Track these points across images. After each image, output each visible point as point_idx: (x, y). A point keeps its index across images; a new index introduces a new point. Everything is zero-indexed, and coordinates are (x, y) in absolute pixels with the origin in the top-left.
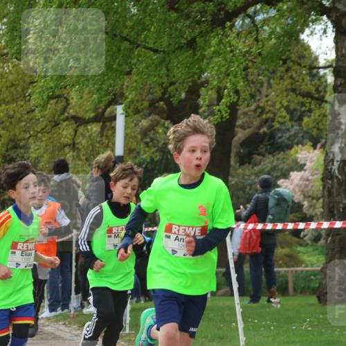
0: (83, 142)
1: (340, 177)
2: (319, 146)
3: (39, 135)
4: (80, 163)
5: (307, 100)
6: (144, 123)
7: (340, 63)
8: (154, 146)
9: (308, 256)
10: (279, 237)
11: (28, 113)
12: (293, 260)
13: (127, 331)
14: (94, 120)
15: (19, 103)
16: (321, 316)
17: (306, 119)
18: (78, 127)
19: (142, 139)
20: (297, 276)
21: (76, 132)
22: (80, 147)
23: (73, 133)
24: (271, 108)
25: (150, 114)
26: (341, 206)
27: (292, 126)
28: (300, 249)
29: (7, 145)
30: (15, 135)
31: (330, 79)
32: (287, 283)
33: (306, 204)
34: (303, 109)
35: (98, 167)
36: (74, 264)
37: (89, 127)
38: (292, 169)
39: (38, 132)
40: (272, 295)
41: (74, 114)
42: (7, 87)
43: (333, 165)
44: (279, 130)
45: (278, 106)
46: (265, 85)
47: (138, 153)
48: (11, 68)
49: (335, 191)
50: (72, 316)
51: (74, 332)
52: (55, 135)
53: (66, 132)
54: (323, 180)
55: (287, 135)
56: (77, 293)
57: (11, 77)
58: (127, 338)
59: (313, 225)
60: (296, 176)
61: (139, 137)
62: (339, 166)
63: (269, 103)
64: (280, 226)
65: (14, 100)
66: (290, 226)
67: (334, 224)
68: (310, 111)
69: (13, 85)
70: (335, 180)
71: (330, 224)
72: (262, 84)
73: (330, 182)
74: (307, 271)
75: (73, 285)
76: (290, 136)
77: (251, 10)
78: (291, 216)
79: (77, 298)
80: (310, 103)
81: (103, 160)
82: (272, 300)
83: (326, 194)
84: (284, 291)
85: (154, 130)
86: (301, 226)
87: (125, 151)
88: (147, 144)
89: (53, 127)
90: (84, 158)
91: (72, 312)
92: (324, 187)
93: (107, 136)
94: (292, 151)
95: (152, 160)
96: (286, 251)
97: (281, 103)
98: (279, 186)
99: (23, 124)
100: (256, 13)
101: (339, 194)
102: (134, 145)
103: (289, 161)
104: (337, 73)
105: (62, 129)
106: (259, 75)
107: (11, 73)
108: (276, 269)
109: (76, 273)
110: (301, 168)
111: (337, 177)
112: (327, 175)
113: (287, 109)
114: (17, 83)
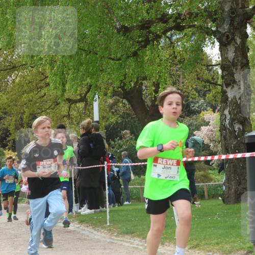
0: (74, 113)
1: (230, 129)
2: (216, 111)
3: (48, 111)
4: (73, 126)
5: (208, 84)
6: (110, 101)
7: (224, 63)
8: (118, 114)
9: (216, 176)
10: (197, 165)
11: (40, 98)
12: (206, 178)
13: (108, 224)
14: (80, 101)
15: (35, 92)
16: (226, 211)
17: (208, 95)
18: (70, 105)
19: (110, 111)
20: (209, 188)
21: (70, 108)
22: (73, 117)
23: (68, 109)
24: (186, 90)
25: (113, 96)
26: (233, 146)
27: (200, 100)
28: (210, 171)
29: (29, 117)
30: (33, 111)
31: (220, 72)
32: (204, 192)
33: (212, 145)
34: (205, 89)
35: (83, 128)
36: (73, 186)
37: (78, 105)
38: (202, 125)
39: (47, 109)
40: (195, 200)
41: (68, 97)
42: (26, 83)
43: (225, 121)
44: (192, 102)
45: (190, 88)
46: (182, 76)
47: (108, 119)
48: (28, 72)
49: (228, 137)
50: (74, 216)
51: (76, 226)
52: (57, 111)
53: (64, 108)
54: (220, 131)
55: (197, 105)
56: (76, 203)
57: (28, 78)
58: (108, 228)
59: (216, 157)
60: (204, 129)
61: (108, 109)
62: (229, 122)
63: (185, 87)
64: (196, 159)
65: (32, 91)
66: (202, 158)
67: (229, 156)
68: (210, 90)
69: (30, 82)
70: (228, 131)
71: (227, 156)
72: (179, 76)
73: (224, 132)
74: (215, 185)
75: (74, 198)
76: (199, 106)
77: (169, 34)
78: (203, 153)
79: (77, 206)
80: (209, 86)
81: (86, 124)
82: (196, 203)
83: (223, 139)
84: (202, 197)
85: (117, 105)
86: (209, 158)
87: (99, 117)
88: (113, 113)
89: (55, 105)
90: (75, 123)
91: (74, 214)
92: (221, 135)
93: (88, 110)
94: (201, 114)
95: (117, 122)
96: (202, 173)
97: (192, 86)
98: (194, 135)
99: (38, 104)
100: (171, 35)
101: (230, 139)
102: (105, 114)
103: (200, 120)
104: (223, 68)
105: (61, 107)
106: (177, 71)
107: (28, 75)
108: (196, 184)
109: (75, 191)
110: (207, 124)
111: (229, 129)
112: (223, 128)
113: (196, 90)
114: (32, 81)
